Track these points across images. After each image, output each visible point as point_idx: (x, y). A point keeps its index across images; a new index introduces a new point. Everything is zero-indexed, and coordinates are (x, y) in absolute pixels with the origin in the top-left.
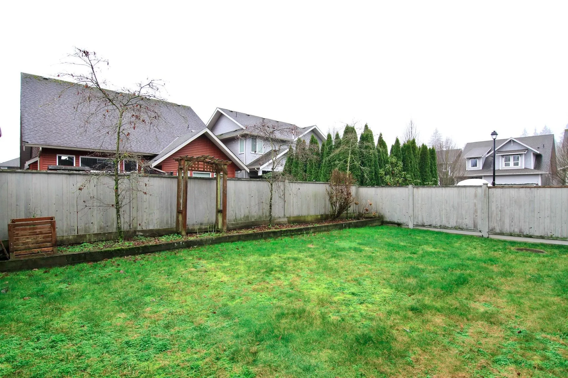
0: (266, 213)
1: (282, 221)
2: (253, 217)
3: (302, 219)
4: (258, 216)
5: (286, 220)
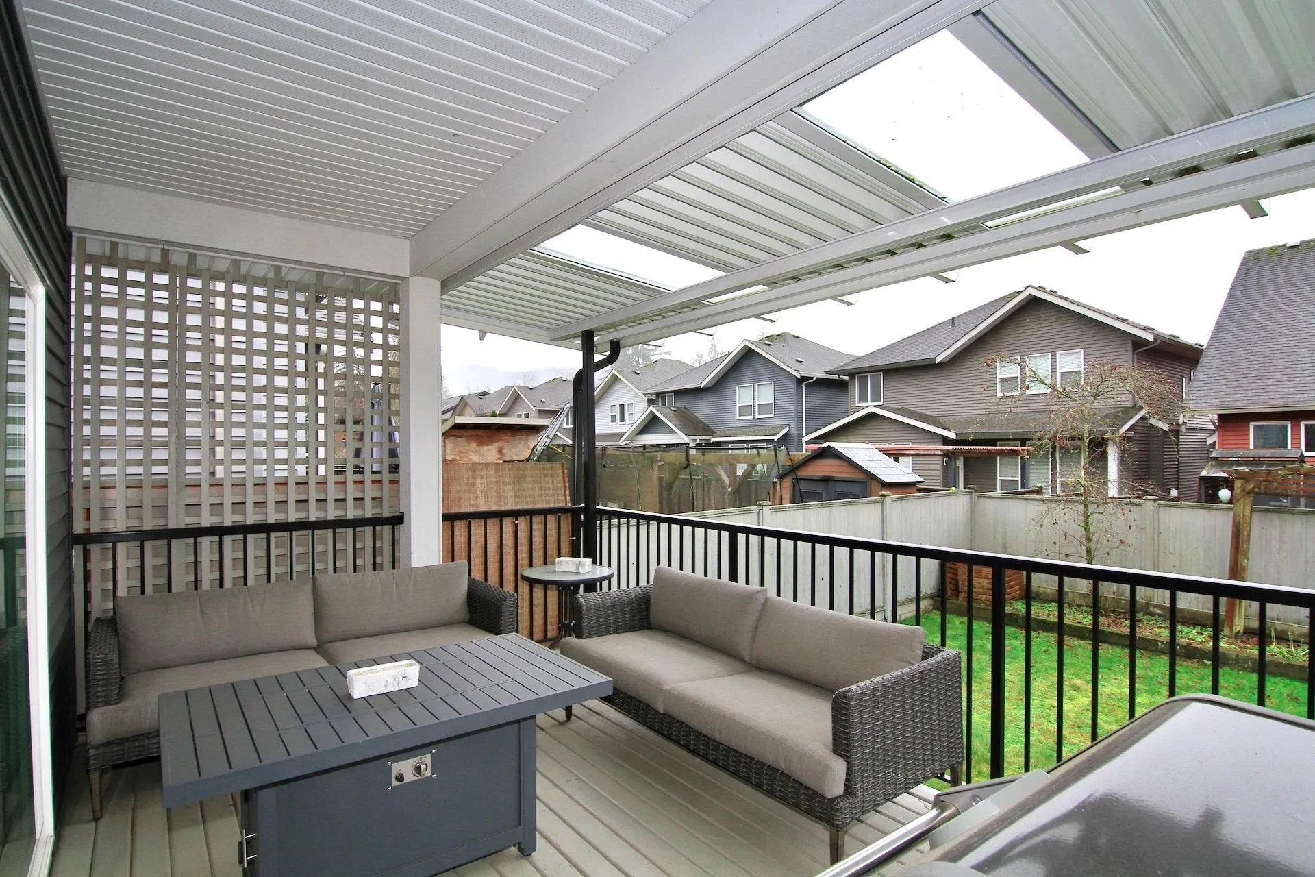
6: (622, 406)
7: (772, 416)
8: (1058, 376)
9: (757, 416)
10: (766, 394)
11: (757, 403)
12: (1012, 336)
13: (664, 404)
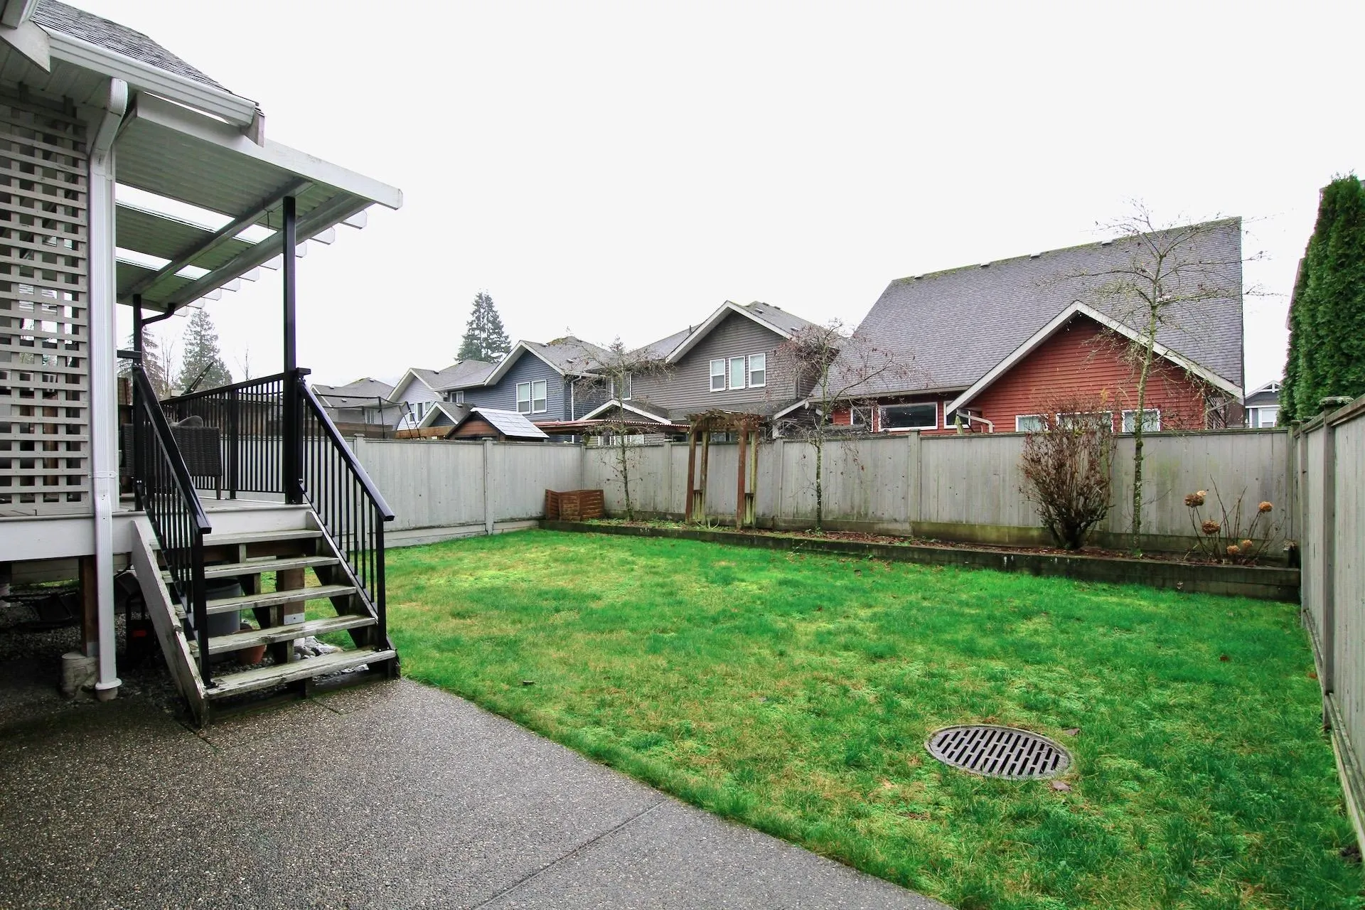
0: (860, 507)
1: (895, 530)
2: (830, 512)
3: (963, 531)
4: (842, 513)
5: (907, 527)
6: (420, 405)
7: (545, 411)
8: (750, 375)
9: (534, 412)
10: (541, 392)
11: (533, 399)
12: (720, 344)
13: (454, 400)
